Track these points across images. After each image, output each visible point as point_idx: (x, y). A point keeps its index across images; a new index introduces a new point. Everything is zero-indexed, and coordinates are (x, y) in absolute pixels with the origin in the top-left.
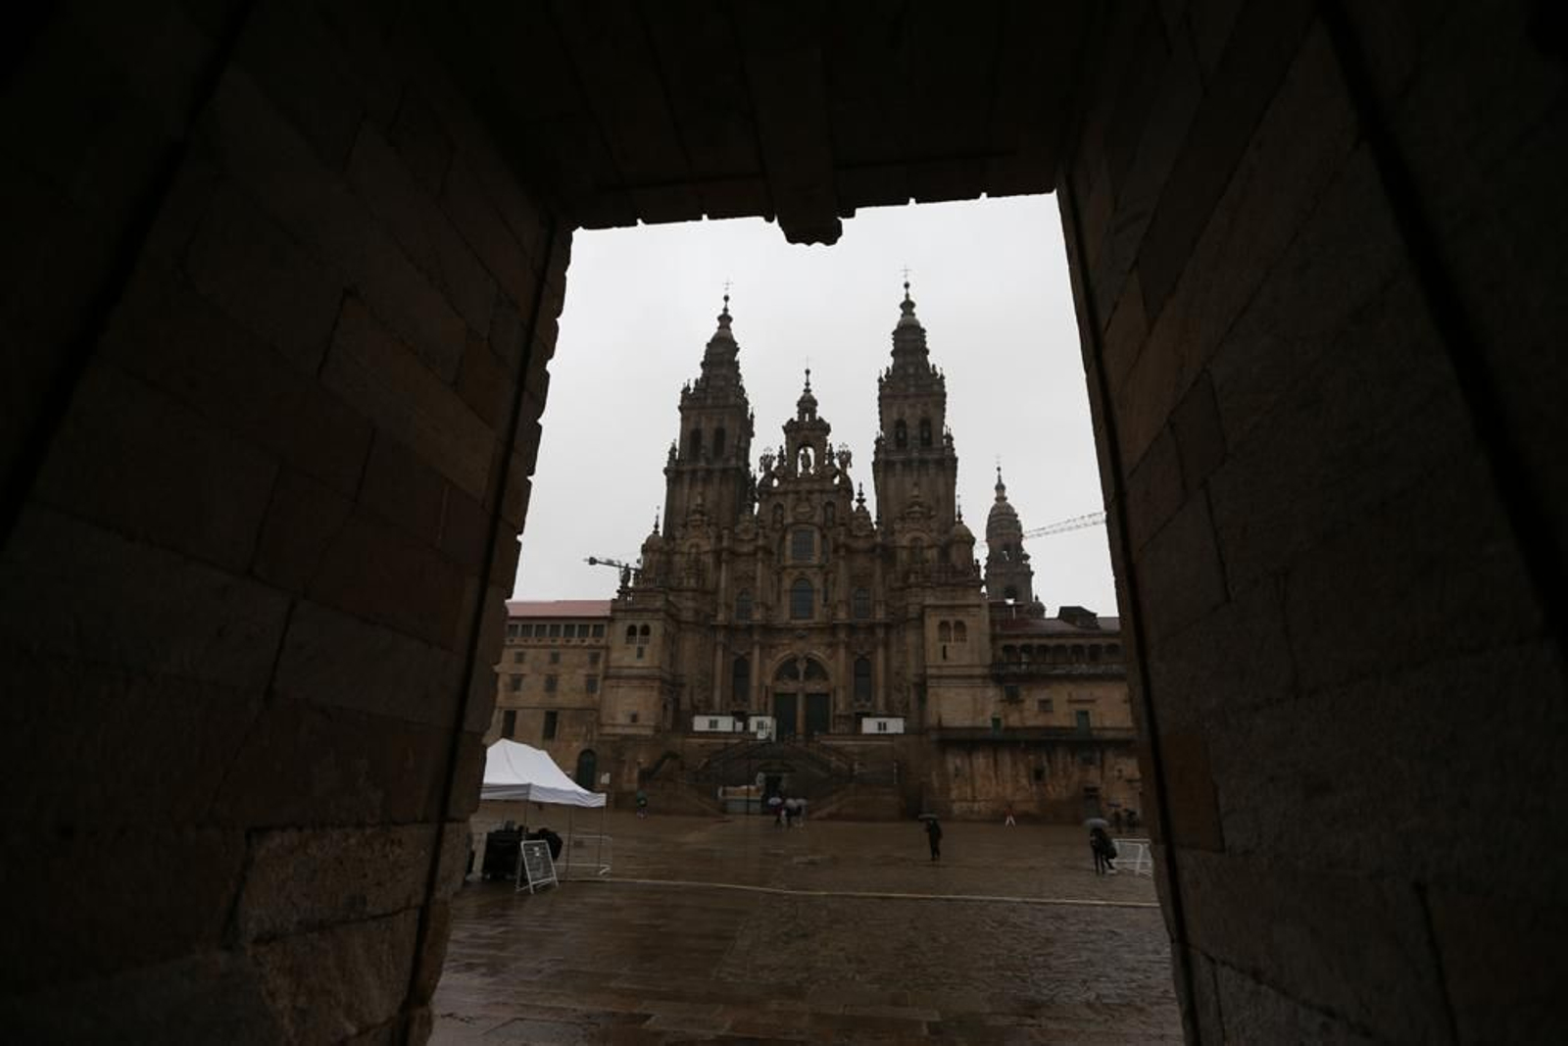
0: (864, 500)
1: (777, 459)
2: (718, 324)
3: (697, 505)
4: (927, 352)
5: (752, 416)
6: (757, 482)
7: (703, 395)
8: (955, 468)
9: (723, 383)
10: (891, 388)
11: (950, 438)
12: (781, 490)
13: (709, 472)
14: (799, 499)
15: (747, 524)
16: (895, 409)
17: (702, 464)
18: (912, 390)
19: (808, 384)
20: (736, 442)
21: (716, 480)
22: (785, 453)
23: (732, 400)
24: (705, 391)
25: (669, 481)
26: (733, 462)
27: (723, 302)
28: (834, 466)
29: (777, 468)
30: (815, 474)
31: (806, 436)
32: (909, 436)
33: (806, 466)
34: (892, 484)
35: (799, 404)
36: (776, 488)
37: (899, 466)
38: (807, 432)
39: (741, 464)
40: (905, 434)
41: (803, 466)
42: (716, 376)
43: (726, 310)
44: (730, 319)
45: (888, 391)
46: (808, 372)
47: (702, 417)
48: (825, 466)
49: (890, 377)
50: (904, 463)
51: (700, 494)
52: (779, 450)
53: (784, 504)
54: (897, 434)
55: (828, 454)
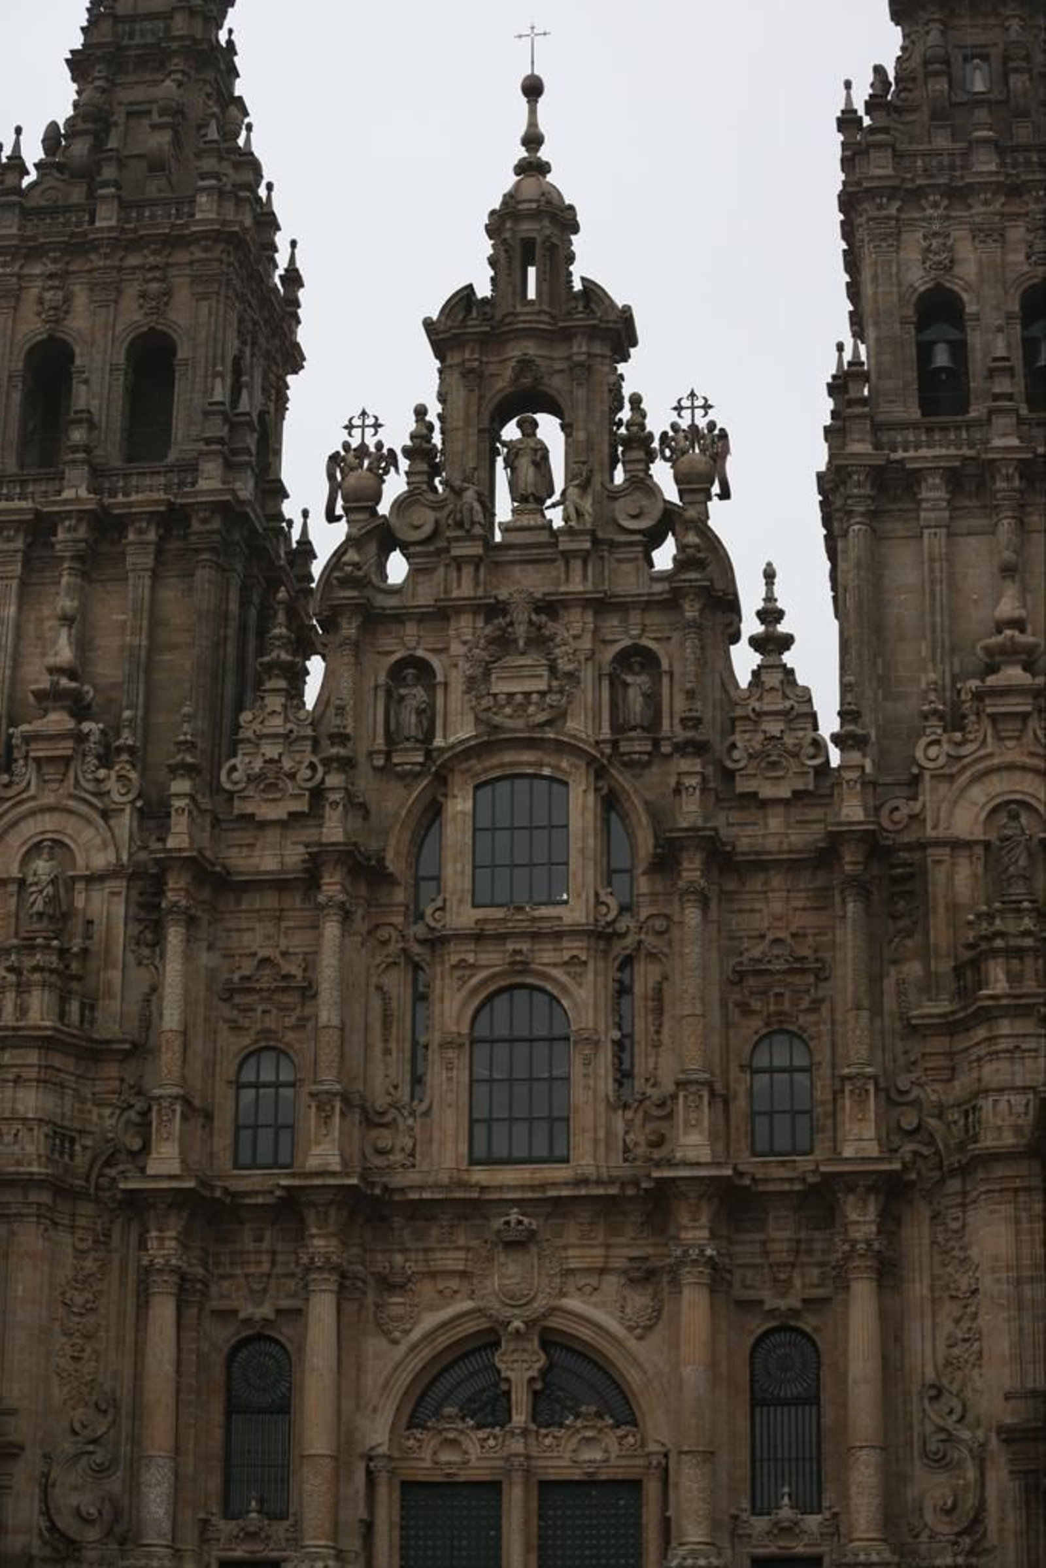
0: (787, 641)
1: (404, 464)
3: (52, 670)
5: (293, 278)
6: (317, 568)
7: (77, 195)
9: (163, 139)
10: (898, 155)
12: (425, 596)
13: (106, 526)
14: (503, 643)
15: (271, 750)
16: (913, 253)
17: (76, 490)
18: (985, 164)
19: (533, 140)
20: (220, 393)
21: (139, 560)
22: (437, 439)
23: (206, 209)
24: (87, 175)
28: (653, 491)
29: (400, 504)
30: (569, 531)
31: (525, 364)
32: (977, 363)
35: (497, 225)
36: (396, 591)
37: (933, 492)
38: (531, 348)
39: (246, 488)
40: (959, 349)
42: (136, 113)
45: (880, 167)
46: (533, 89)
47: (77, 288)
48: (614, 495)
49: (888, 108)
50: (955, 479)
51: (67, 620)
52: (411, 425)
53: (435, 662)
54: (925, 352)
55: (627, 442)
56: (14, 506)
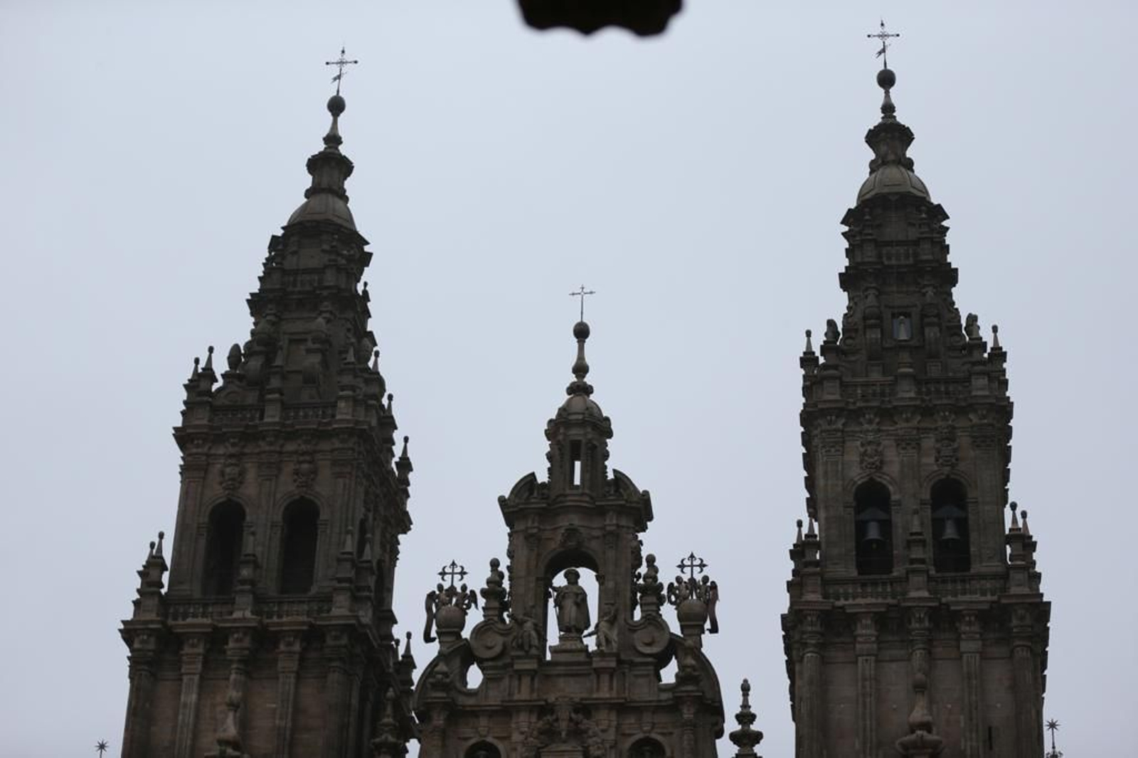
0: (758, 737)
1: (482, 601)
2: (307, 181)
3: (220, 742)
4: (951, 277)
5: (405, 464)
6: (416, 675)
7: (251, 398)
8: (1041, 637)
9: (315, 359)
10: (844, 386)
11: (1025, 543)
12: (495, 698)
13: (264, 639)
14: (550, 734)
16: (852, 457)
17: (243, 612)
18: (907, 392)
19: (581, 369)
20: (350, 545)
21: (287, 665)
22: (506, 584)
23: (344, 412)
24: (259, 383)
25: (138, 665)
26: (341, 608)
27: (329, 117)
28: (662, 626)
29: (478, 631)
30: (600, 653)
31: (572, 531)
32: (899, 536)
33: (573, 628)
34: (845, 685)
35: (555, 430)
36: (473, 693)
37: (866, 630)
38: (576, 520)
39: (366, 616)
40: (886, 526)
41: (562, 626)
42: (297, 341)
43: (333, 139)
44: (346, 167)
45: (831, 394)
46: (582, 332)
47: (248, 465)
48: (634, 628)
49: (838, 351)
50: (882, 620)
51: (233, 706)
52: (487, 573)
53: (501, 746)
54: (861, 528)
55: (644, 590)
56: (198, 621)
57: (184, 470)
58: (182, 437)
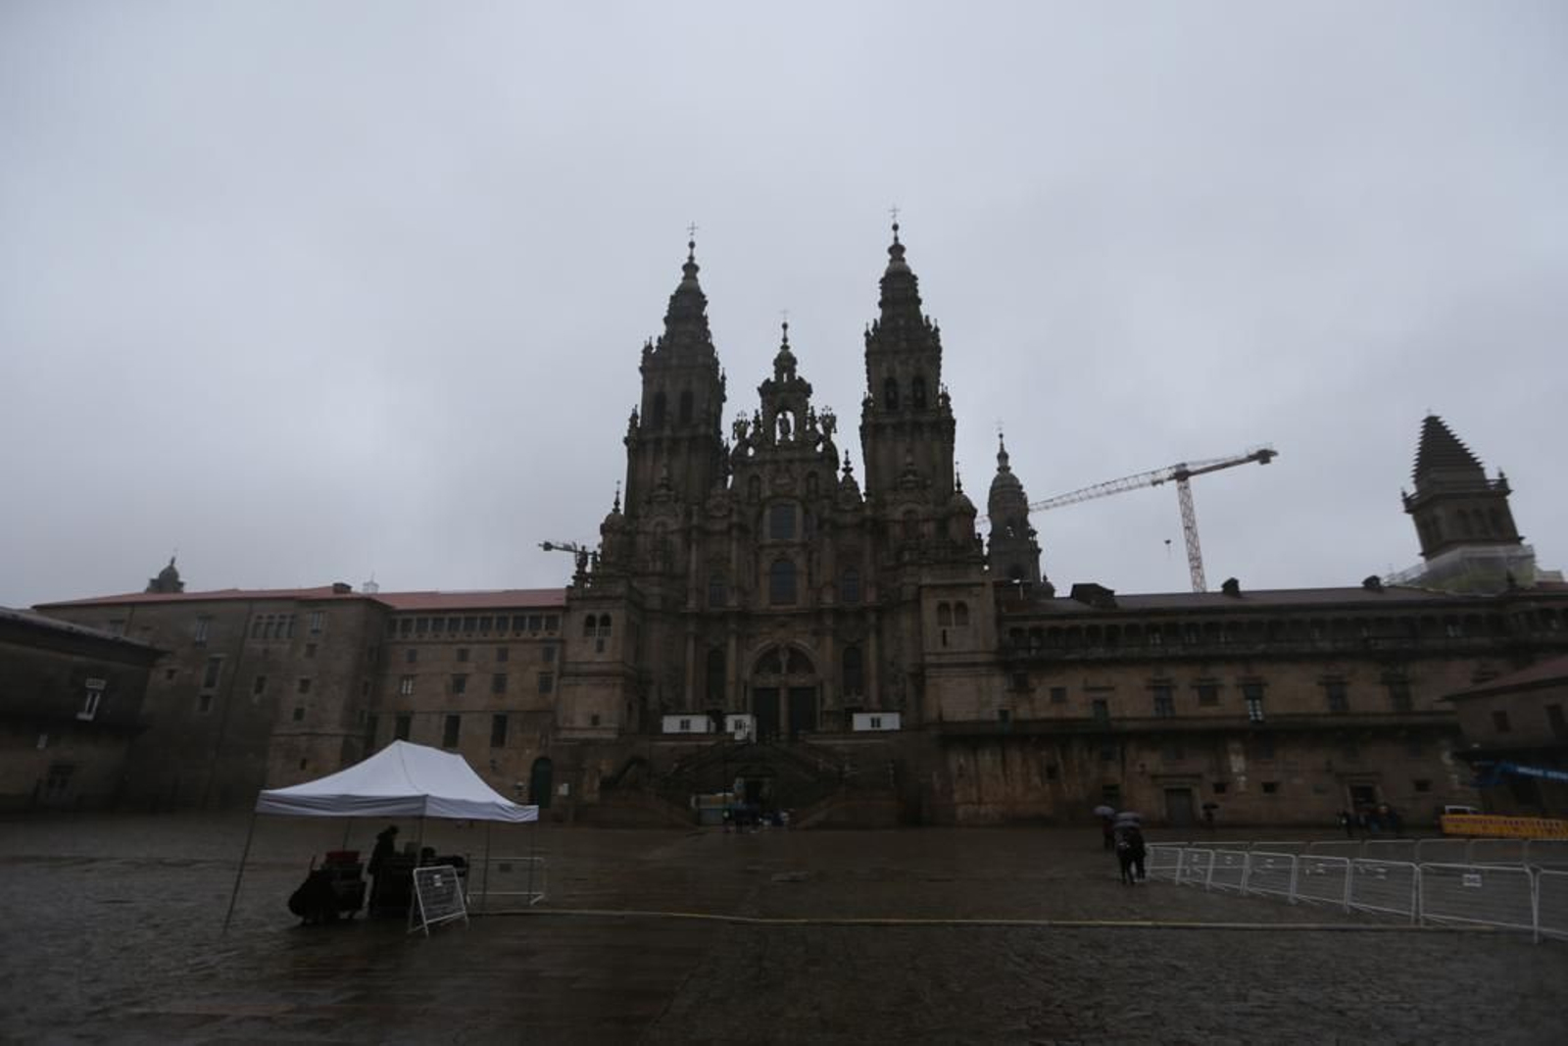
0: (851, 469)
1: (752, 425)
2: (683, 274)
3: (662, 479)
4: (919, 301)
5: (724, 378)
6: (730, 452)
7: (667, 355)
8: (953, 432)
9: (690, 341)
10: (880, 343)
11: (946, 398)
12: (757, 459)
13: (675, 441)
14: (778, 471)
15: (720, 499)
16: (884, 365)
17: (667, 432)
18: (904, 345)
19: (785, 340)
20: (705, 406)
21: (684, 450)
22: (761, 418)
23: (700, 359)
24: (669, 349)
25: (629, 451)
26: (702, 430)
27: (689, 249)
28: (816, 431)
29: (751, 435)
30: (795, 441)
31: (784, 399)
32: (901, 397)
33: (785, 432)
34: (883, 450)
35: (777, 362)
36: (751, 457)
37: (889, 431)
38: (785, 394)
39: (712, 433)
40: (896, 394)
41: (781, 432)
42: (682, 333)
43: (691, 258)
44: (696, 269)
45: (875, 346)
46: (785, 326)
47: (667, 379)
48: (808, 432)
49: (878, 330)
50: (894, 427)
51: (665, 466)
52: (753, 414)
53: (761, 476)
54: (887, 394)
55: (810, 418)
56: (650, 436)
57: (644, 382)
58: (642, 369)
